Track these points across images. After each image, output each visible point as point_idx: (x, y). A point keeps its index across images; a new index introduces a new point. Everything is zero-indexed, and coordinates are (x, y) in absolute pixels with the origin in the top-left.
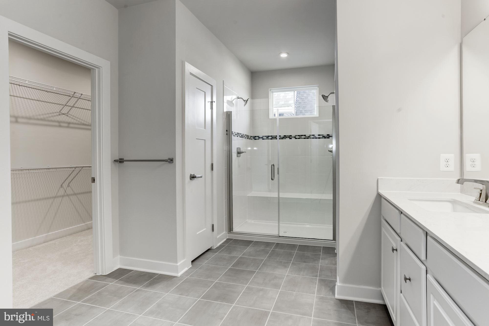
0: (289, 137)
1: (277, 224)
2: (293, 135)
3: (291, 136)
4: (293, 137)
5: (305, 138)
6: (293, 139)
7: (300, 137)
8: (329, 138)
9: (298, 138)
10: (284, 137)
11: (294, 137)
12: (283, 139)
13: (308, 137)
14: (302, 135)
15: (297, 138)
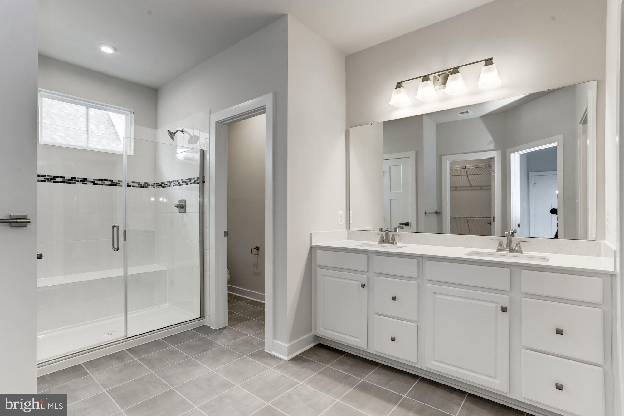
0: (81, 181)
1: (123, 318)
2: (90, 178)
3: (86, 179)
4: (89, 181)
5: (111, 185)
6: (90, 185)
7: (103, 182)
8: (148, 187)
9: (99, 184)
10: (73, 180)
11: (92, 182)
12: (70, 183)
13: (116, 183)
14: (107, 180)
15: (97, 184)
